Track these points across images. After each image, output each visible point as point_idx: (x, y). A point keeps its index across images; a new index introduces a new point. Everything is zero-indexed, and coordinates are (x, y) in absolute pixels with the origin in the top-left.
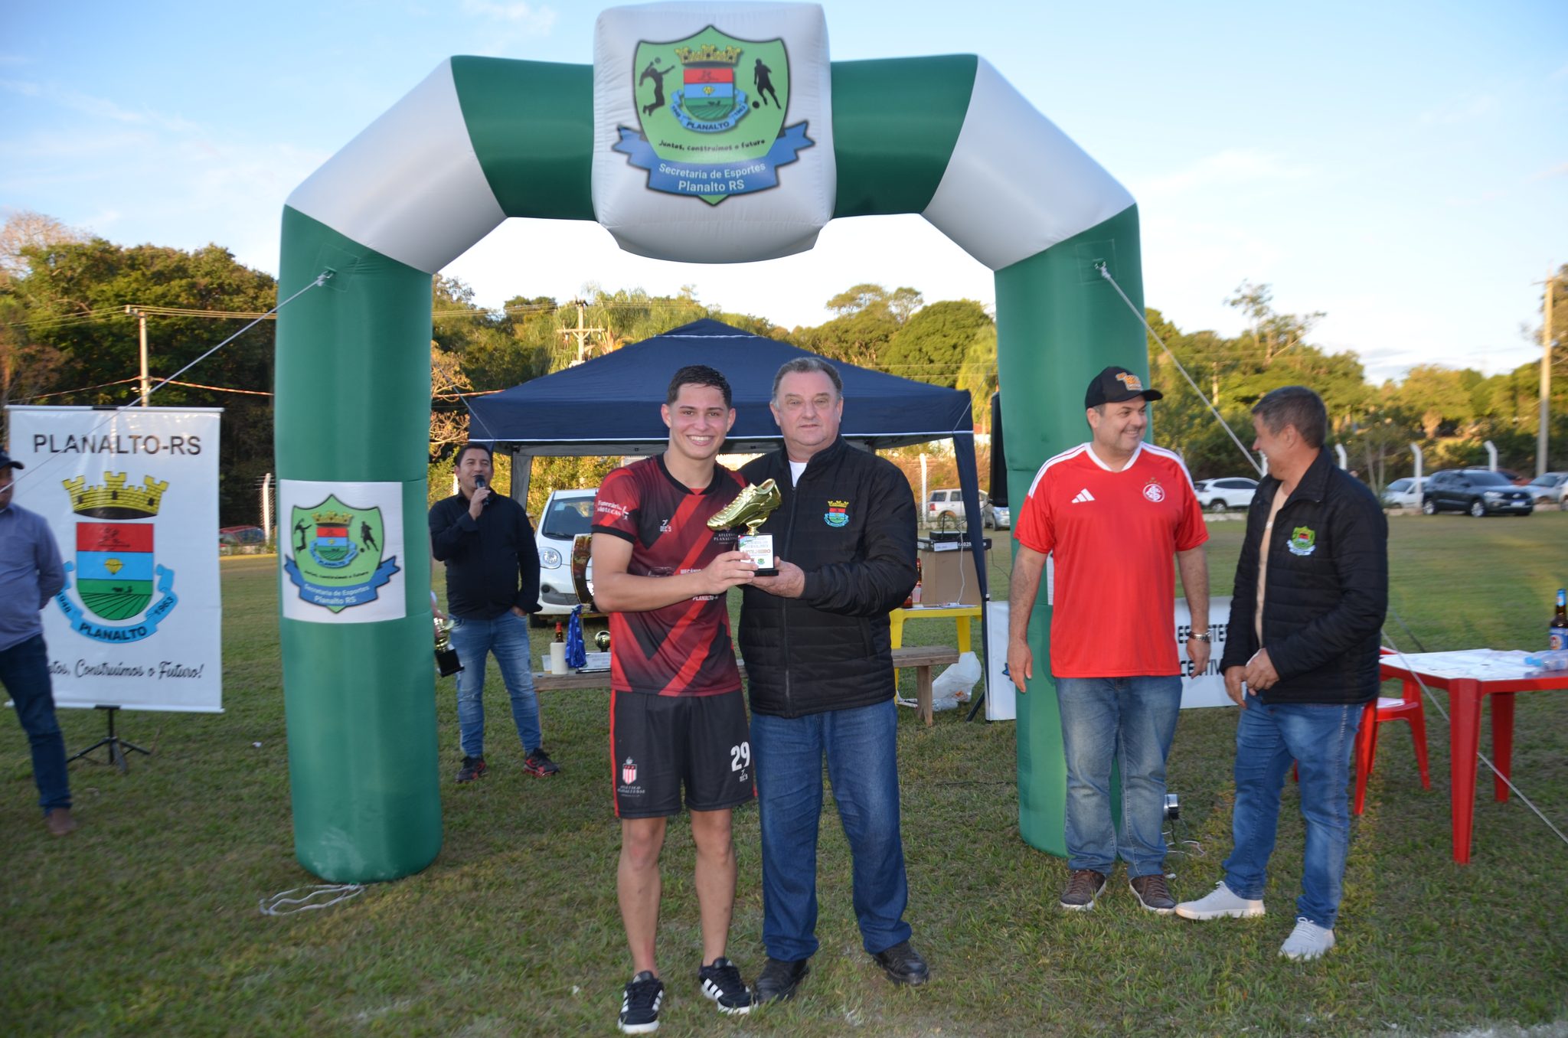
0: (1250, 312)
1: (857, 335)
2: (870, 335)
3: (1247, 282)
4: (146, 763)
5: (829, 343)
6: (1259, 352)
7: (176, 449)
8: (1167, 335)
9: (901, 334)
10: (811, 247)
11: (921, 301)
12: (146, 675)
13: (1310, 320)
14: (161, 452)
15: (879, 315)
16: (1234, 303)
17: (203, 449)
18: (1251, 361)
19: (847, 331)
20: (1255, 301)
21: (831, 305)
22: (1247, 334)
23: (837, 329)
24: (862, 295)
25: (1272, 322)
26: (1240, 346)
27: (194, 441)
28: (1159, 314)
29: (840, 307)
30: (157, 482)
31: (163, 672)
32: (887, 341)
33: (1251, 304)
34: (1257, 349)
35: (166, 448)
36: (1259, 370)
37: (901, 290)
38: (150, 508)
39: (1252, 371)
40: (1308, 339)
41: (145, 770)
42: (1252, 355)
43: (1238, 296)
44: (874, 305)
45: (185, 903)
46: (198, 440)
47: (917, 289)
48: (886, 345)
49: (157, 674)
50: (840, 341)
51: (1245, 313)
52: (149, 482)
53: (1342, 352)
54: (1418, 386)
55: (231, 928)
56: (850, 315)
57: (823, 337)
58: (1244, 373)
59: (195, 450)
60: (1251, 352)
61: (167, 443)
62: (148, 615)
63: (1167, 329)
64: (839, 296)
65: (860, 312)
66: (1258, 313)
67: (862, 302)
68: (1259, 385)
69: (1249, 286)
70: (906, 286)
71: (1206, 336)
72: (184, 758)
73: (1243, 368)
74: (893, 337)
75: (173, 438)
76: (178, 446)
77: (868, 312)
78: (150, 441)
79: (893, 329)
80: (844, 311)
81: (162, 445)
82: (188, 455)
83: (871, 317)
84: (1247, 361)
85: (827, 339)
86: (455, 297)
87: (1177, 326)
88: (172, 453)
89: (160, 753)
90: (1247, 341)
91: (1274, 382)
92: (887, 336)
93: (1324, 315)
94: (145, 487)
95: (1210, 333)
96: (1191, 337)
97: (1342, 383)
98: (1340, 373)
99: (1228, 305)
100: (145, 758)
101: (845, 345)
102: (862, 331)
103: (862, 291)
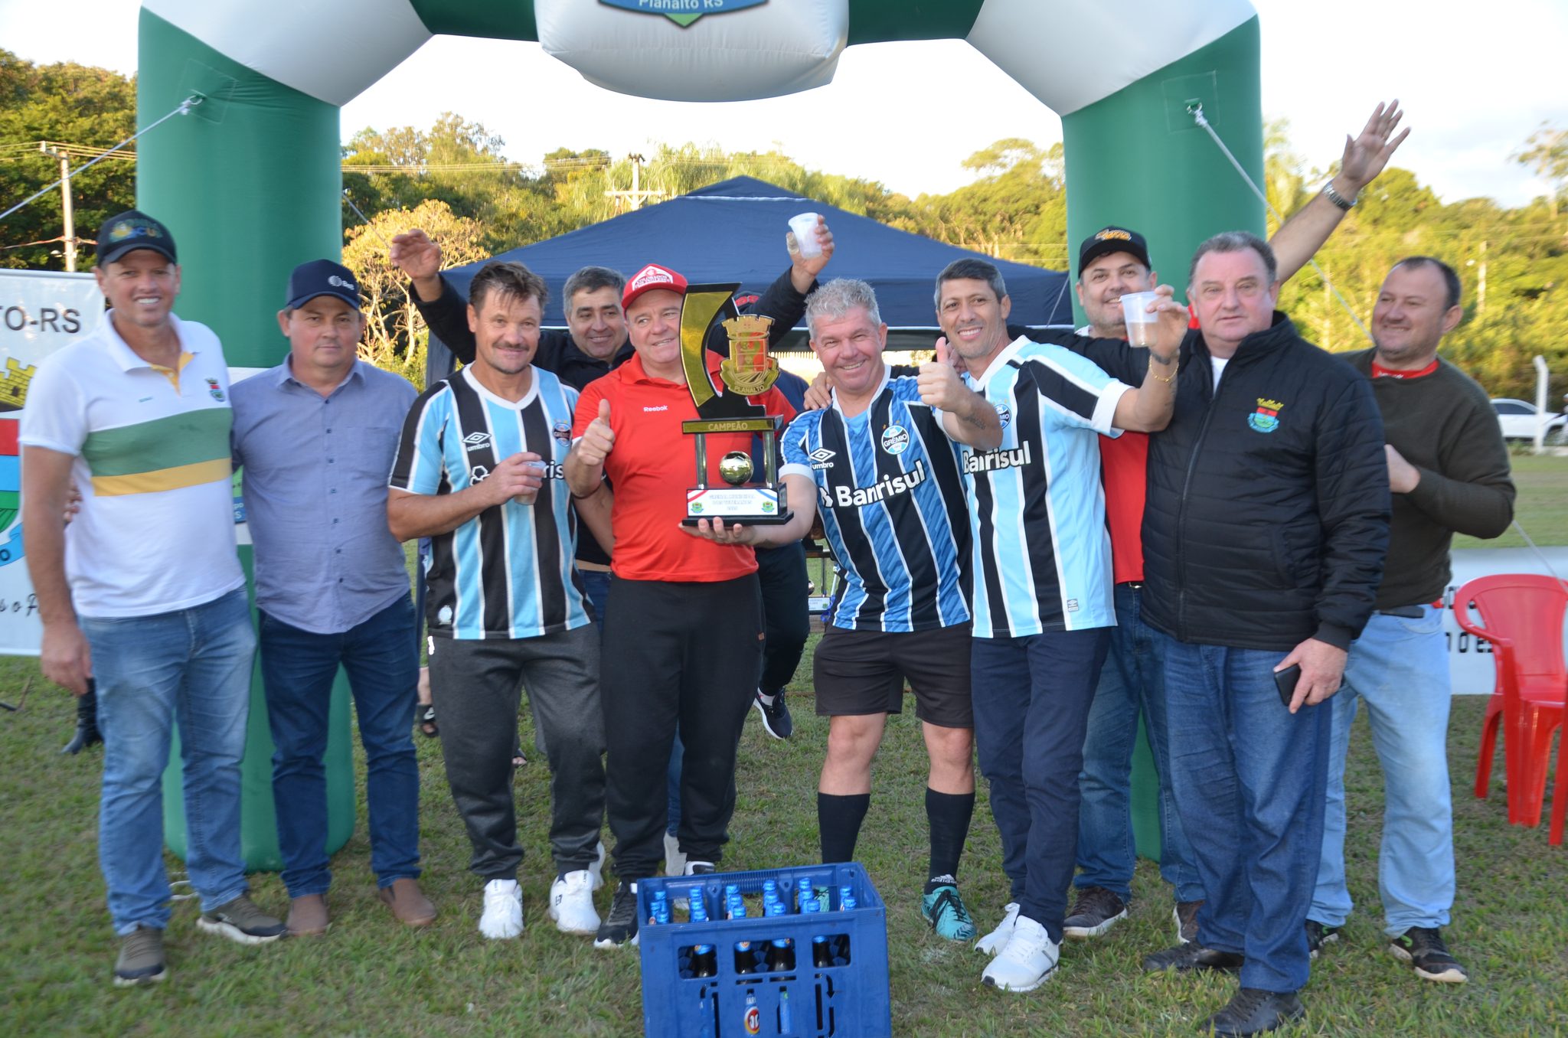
0: (1547, 171)
1: (999, 204)
2: (1016, 206)
3: (1548, 127)
4: (8, 721)
5: (961, 215)
6: (1558, 225)
7: (48, 325)
8: (1422, 205)
9: (1056, 205)
10: (827, 80)
12: (9, 611)
14: (27, 328)
15: (1028, 178)
16: (1524, 159)
17: (84, 325)
18: (1544, 238)
19: (985, 200)
20: (1557, 154)
21: (967, 164)
22: (1541, 201)
23: (973, 196)
24: (1007, 152)
26: (1528, 218)
27: (71, 316)
28: (1412, 176)
29: (979, 166)
30: (23, 366)
31: (31, 607)
32: (1037, 214)
33: (1549, 160)
34: (1554, 222)
35: (34, 323)
36: (1554, 253)
38: (14, 399)
39: (1544, 253)
41: (5, 729)
42: (1545, 231)
43: (1531, 148)
44: (1023, 165)
45: (12, 892)
46: (77, 314)
48: (1036, 219)
49: (24, 610)
50: (976, 212)
51: (1538, 172)
52: (13, 366)
55: (63, 922)
56: (990, 178)
57: (954, 207)
58: (1531, 256)
59: (72, 327)
60: (1543, 225)
61: (38, 319)
62: (12, 535)
63: (1422, 196)
64: (976, 153)
65: (1004, 176)
66: (1559, 172)
67: (1007, 161)
68: (1553, 272)
69: (1548, 132)
71: (1479, 205)
72: (58, 715)
73: (1530, 250)
74: (1046, 208)
75: (44, 311)
76: (51, 321)
77: (1014, 175)
78: (13, 314)
79: (1046, 197)
80: (984, 173)
81: (29, 319)
82: (63, 333)
83: (1018, 181)
84: (1537, 238)
85: (959, 210)
87: (1437, 193)
88: (43, 330)
89: (30, 709)
90: (1539, 210)
92: (1037, 207)
94: (7, 372)
95: (1486, 201)
96: (1455, 207)
99: (1515, 161)
100: (8, 715)
101: (982, 218)
102: (1005, 200)
103: (1008, 147)
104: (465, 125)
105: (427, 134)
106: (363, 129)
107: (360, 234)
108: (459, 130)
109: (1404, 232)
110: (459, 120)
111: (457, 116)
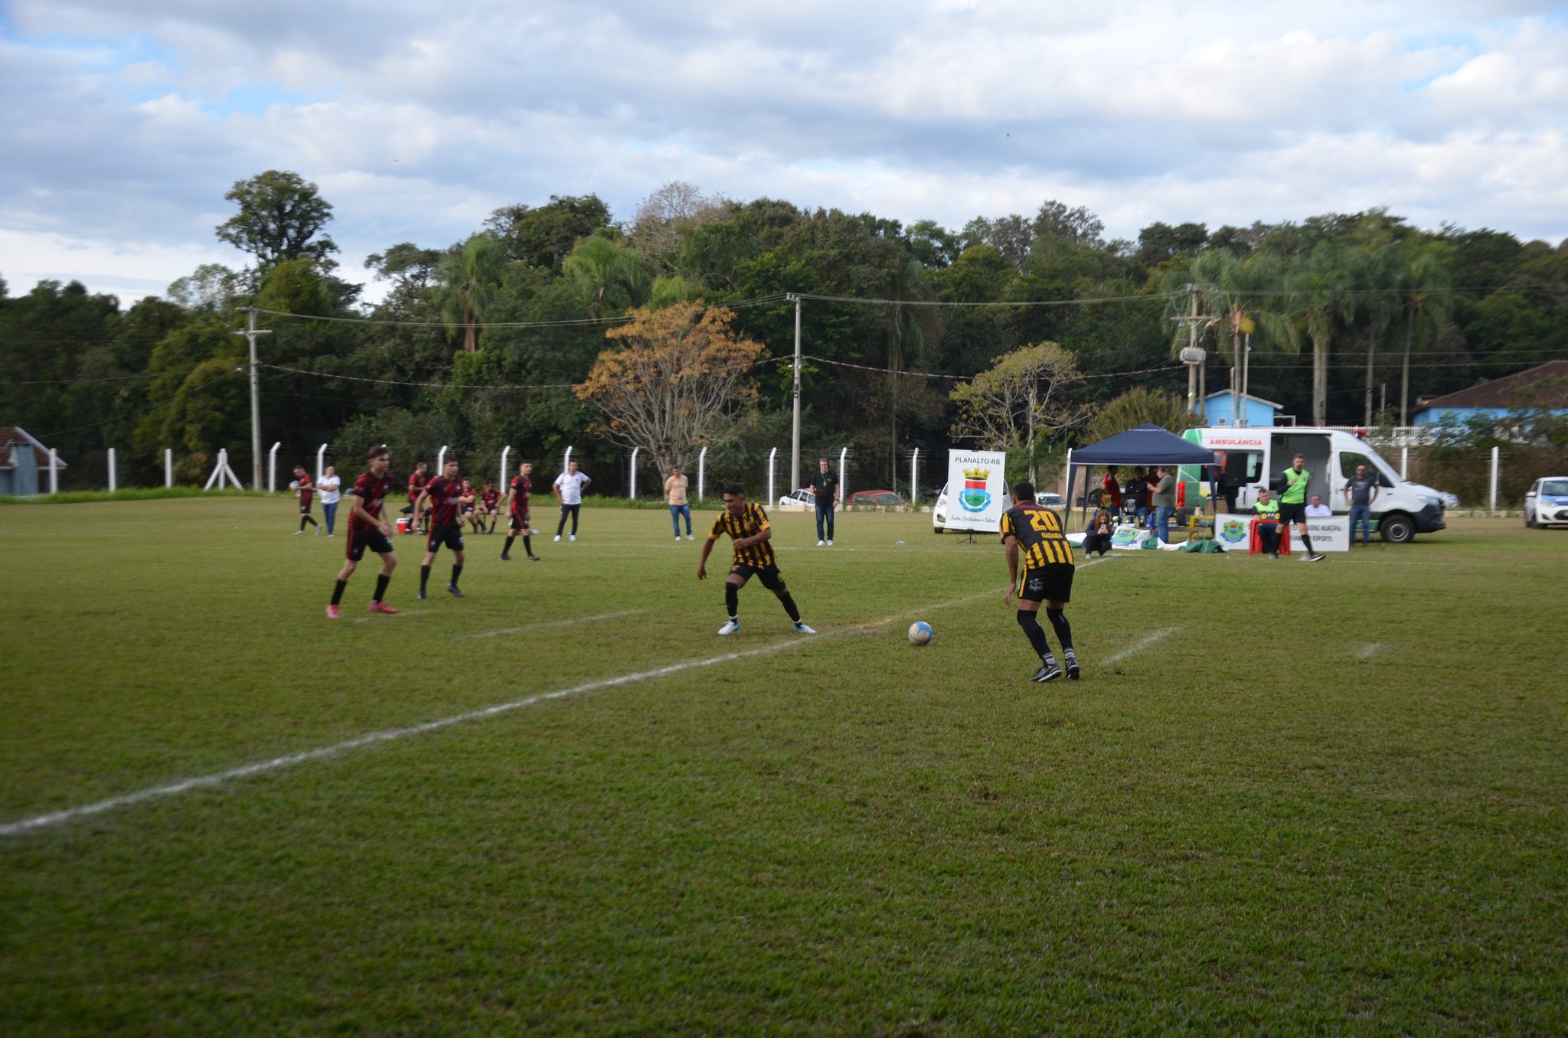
17: (1001, 463)
27: (998, 460)
30: (988, 471)
35: (991, 462)
38: (985, 477)
62: (983, 506)
76: (994, 462)
78: (986, 460)
94: (984, 472)
104: (1067, 213)
105: (1031, 222)
106: (975, 219)
107: (1001, 361)
108: (1061, 218)
110: (1061, 208)
111: (1060, 205)
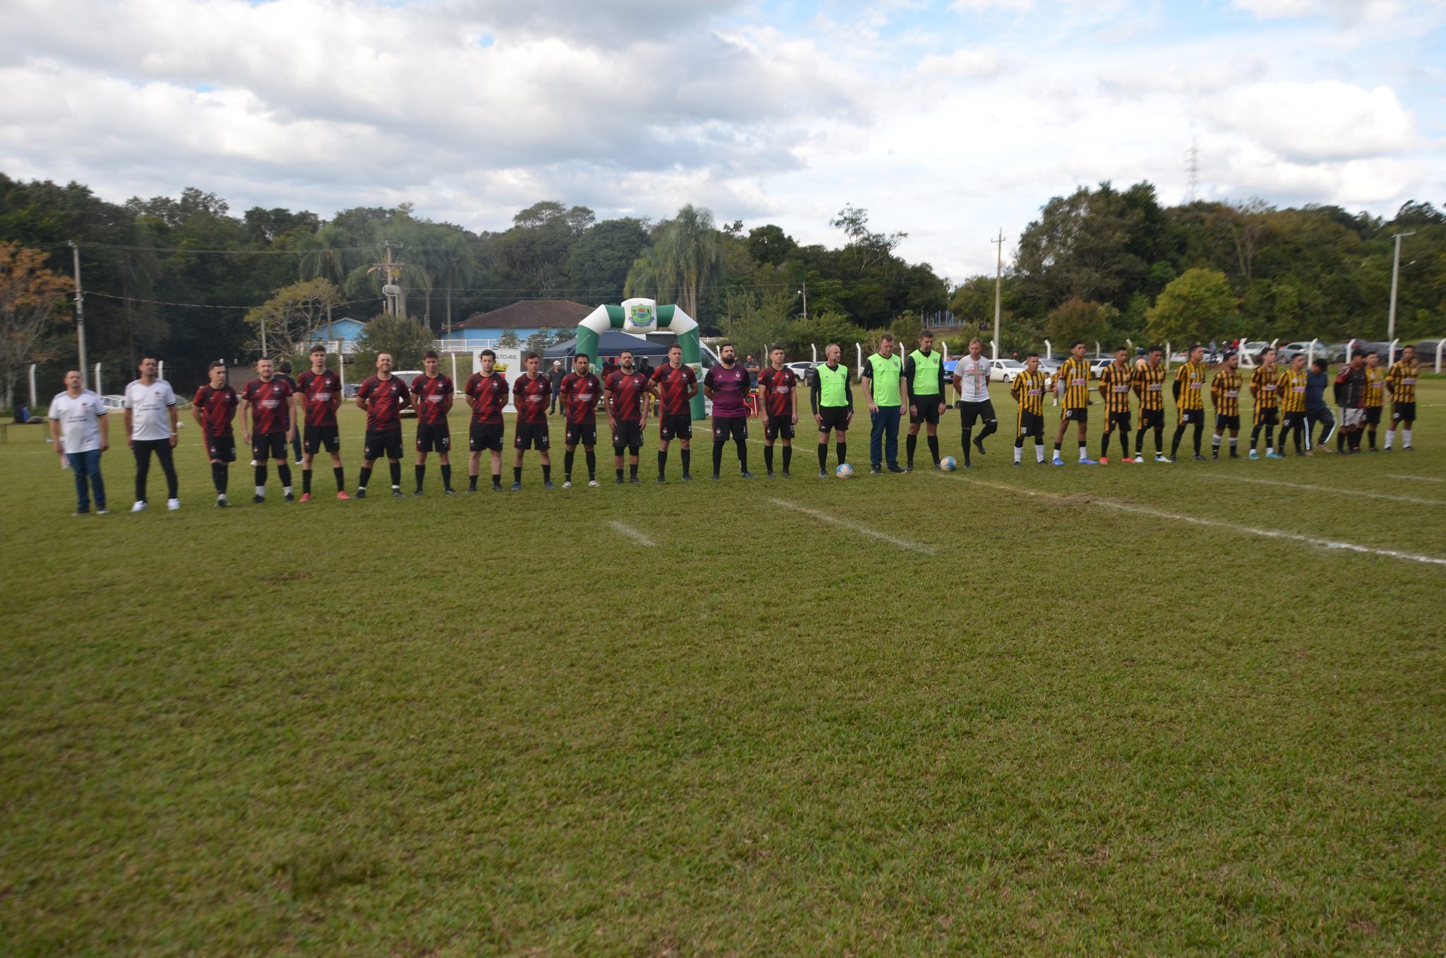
0: (850, 231)
1: (541, 246)
3: (848, 207)
6: (858, 262)
8: (786, 248)
9: (577, 247)
11: (593, 219)
13: (895, 239)
15: (558, 228)
16: (838, 224)
18: (850, 269)
19: (533, 243)
20: (853, 222)
22: (848, 247)
24: (544, 211)
25: (867, 239)
26: (843, 256)
28: (781, 230)
29: (526, 220)
32: (566, 252)
33: (850, 225)
34: (856, 260)
36: (856, 277)
37: (576, 209)
39: (851, 278)
40: (894, 253)
42: (852, 266)
43: (841, 218)
44: (554, 219)
47: (590, 209)
48: (565, 254)
51: (846, 231)
53: (919, 264)
54: (970, 293)
56: (533, 227)
59: (514, 358)
60: (852, 261)
63: (787, 242)
64: (524, 211)
65: (543, 226)
66: (856, 232)
67: (544, 216)
68: (855, 289)
69: (850, 209)
70: (580, 205)
71: (816, 249)
77: (549, 225)
79: (570, 239)
80: (529, 224)
83: (551, 230)
84: (847, 269)
86: (212, 210)
87: (795, 240)
90: (848, 252)
91: (866, 287)
92: (566, 247)
93: (905, 235)
95: (820, 246)
96: (805, 248)
97: (918, 288)
98: (917, 281)
99: (833, 225)
102: (546, 243)
103: (543, 208)
106: (131, 198)
108: (199, 200)
109: (776, 264)
110: (198, 193)
111: (197, 191)
